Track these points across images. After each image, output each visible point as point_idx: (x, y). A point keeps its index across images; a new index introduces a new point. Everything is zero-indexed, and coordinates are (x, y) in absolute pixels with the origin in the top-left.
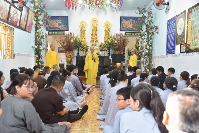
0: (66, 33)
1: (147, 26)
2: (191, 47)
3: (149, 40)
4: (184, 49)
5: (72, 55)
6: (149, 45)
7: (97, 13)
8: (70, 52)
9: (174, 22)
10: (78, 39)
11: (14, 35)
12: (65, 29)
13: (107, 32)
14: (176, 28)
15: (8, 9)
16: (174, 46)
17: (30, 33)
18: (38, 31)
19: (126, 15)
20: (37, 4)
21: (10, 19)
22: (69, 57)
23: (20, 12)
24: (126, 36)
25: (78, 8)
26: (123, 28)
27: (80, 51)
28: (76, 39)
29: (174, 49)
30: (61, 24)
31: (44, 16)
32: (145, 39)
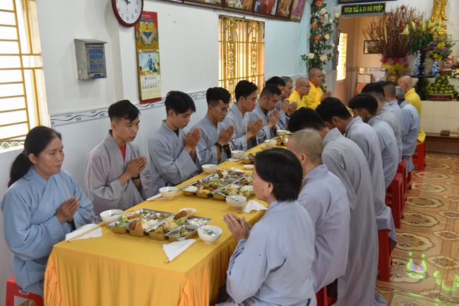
0: (391, 6)
5: (402, 67)
8: (397, 62)
10: (424, 26)
11: (265, 39)
17: (299, 21)
18: (316, 14)
21: (257, 4)
22: (394, 73)
27: (428, 60)
28: (418, 24)
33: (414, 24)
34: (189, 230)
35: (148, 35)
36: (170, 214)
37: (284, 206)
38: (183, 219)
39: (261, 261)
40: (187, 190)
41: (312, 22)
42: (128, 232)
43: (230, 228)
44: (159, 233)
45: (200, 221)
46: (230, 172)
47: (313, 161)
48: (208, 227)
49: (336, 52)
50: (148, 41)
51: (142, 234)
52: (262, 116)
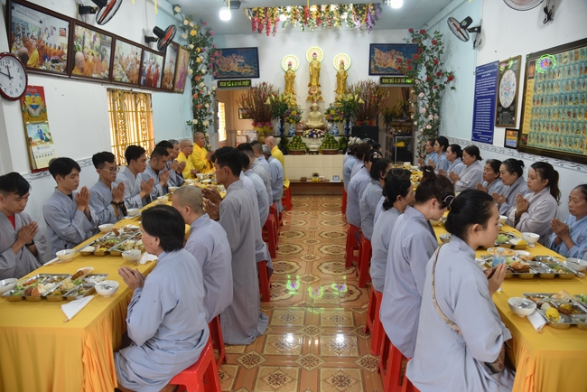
0: (255, 82)
1: (429, 68)
2: (531, 143)
3: (433, 100)
4: (513, 141)
5: (268, 129)
6: (433, 110)
7: (321, 38)
8: (264, 125)
9: (493, 74)
10: (280, 98)
11: (153, 109)
12: (252, 74)
13: (342, 78)
14: (496, 88)
15: (139, 59)
16: (492, 129)
17: (182, 93)
18: (197, 87)
19: (382, 40)
20: (193, 33)
21: (143, 78)
22: (263, 134)
23: (162, 58)
24: (383, 86)
25: (279, 29)
26: (376, 68)
27: (286, 124)
28: (276, 96)
29: (492, 134)
30: (243, 65)
31: (209, 54)
32: (426, 98)
33: (273, 97)
34: (86, 288)
35: (35, 107)
36: (68, 275)
37: (172, 255)
38: (80, 279)
39: (156, 306)
40: (84, 250)
41: (193, 93)
42: (24, 298)
43: (125, 280)
44: (56, 295)
45: (98, 278)
46: (125, 229)
47: (196, 212)
48: (105, 282)
49: (217, 118)
50: (36, 113)
51: (40, 298)
52: (154, 176)
